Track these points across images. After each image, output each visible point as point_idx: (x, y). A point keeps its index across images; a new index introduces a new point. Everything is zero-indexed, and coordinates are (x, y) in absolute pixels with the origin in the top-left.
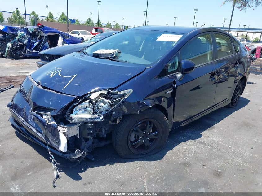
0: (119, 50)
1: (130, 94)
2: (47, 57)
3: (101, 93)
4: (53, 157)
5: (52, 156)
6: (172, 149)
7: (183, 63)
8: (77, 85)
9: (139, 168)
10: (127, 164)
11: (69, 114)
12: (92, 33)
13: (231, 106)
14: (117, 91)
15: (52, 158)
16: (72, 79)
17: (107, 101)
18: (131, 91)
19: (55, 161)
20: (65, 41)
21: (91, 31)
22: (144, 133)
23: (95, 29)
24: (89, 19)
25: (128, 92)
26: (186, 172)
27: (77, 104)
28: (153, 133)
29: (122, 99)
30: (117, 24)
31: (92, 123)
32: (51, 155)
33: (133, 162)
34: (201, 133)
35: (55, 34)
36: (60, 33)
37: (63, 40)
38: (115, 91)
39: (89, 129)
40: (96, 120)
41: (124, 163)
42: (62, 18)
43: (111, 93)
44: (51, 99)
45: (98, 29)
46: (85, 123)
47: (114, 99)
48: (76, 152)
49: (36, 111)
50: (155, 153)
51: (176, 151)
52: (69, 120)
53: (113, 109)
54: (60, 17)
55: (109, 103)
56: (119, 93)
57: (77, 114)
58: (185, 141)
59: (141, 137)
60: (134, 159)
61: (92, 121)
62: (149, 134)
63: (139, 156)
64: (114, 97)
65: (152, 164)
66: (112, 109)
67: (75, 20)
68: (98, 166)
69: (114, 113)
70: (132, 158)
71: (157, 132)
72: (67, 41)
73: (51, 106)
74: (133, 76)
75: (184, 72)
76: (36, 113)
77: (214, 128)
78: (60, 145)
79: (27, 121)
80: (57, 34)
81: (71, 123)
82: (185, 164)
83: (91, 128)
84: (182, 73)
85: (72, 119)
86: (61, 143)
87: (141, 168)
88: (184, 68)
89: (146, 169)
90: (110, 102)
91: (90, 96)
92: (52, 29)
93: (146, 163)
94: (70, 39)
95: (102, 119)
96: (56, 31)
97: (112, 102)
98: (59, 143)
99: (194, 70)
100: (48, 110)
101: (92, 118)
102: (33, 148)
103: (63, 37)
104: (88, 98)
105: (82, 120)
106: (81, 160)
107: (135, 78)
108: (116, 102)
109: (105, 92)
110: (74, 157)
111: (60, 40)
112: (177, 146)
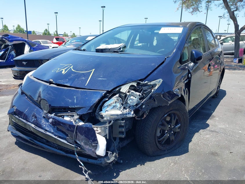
0: (124, 44)
1: (160, 84)
2: (25, 63)
3: (130, 85)
4: (83, 165)
5: (82, 163)
6: (191, 141)
7: (194, 52)
8: (100, 79)
9: (172, 164)
10: (158, 162)
11: (99, 112)
12: (53, 42)
13: (216, 96)
14: (147, 82)
15: (81, 165)
16: (92, 74)
17: (138, 93)
18: (161, 80)
19: (86, 169)
20: (32, 49)
21: (52, 40)
22: (169, 126)
23: (56, 38)
24: (46, 30)
25: (158, 82)
26: (219, 161)
27: (107, 99)
28: (177, 126)
29: (153, 91)
30: (74, 34)
31: (123, 119)
32: (80, 162)
33: (163, 159)
34: (207, 122)
35: (21, 42)
36: (26, 41)
37: (29, 48)
38: (145, 82)
39: (121, 126)
40: (128, 116)
41: (154, 161)
42: (18, 30)
43: (140, 84)
44: (75, 97)
45: (59, 38)
46: (116, 121)
47: (144, 91)
48: (109, 155)
49: (54, 114)
50: (179, 147)
51: (196, 142)
52: (100, 119)
53: (144, 102)
54: (16, 29)
55: (139, 95)
56: (149, 84)
57: (107, 111)
58: (198, 132)
59: (167, 131)
60: (161, 155)
61: (123, 118)
62: (173, 127)
63: (166, 152)
64: (144, 88)
65: (183, 158)
66: (142, 102)
67: (31, 32)
68: (129, 168)
69: (144, 107)
70: (160, 155)
71: (179, 125)
72: (34, 49)
73: (77, 104)
74: (157, 66)
75: (196, 61)
76: (54, 115)
77: (214, 117)
78: (97, 149)
79: (40, 127)
80: (23, 42)
81: (102, 121)
82: (214, 154)
83: (123, 125)
84: (194, 63)
85: (102, 117)
86: (99, 145)
87: (175, 164)
88: (196, 57)
89: (180, 164)
90: (141, 94)
91: (120, 89)
92: (17, 38)
93: (177, 158)
94: (36, 47)
95: (133, 115)
96: (22, 39)
97: (142, 95)
98: (96, 147)
99: (202, 59)
100: (73, 110)
101: (123, 114)
102: (45, 159)
103: (29, 45)
104: (119, 92)
105: (113, 117)
106: (112, 164)
107: (161, 67)
108: (147, 94)
109: (135, 84)
110: (109, 161)
111: (27, 48)
112: (194, 138)
